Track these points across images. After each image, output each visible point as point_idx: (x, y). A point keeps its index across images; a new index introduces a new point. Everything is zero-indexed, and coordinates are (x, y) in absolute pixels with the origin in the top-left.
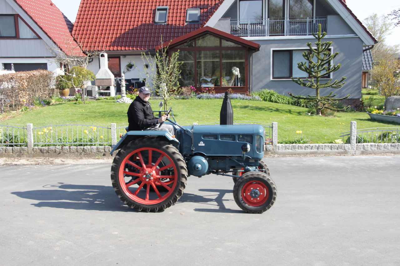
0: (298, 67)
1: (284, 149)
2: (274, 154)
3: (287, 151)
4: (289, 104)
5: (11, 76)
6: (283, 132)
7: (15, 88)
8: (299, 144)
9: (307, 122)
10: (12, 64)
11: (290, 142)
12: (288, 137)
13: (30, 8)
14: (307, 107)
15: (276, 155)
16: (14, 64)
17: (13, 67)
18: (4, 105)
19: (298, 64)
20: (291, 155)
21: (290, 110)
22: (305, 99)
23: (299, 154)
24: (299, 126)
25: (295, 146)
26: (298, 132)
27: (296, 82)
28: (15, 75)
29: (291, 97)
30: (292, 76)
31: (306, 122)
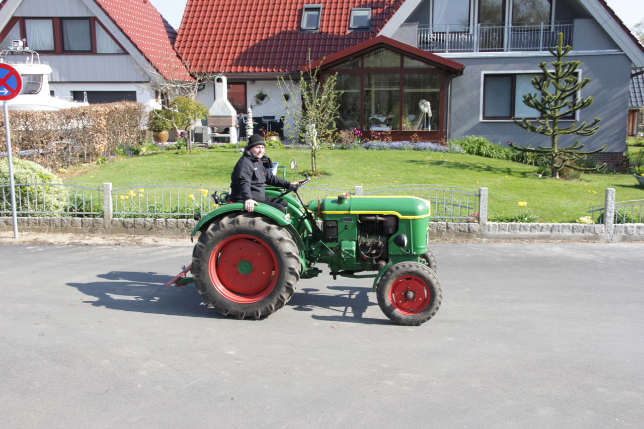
0: (524, 101)
1: (497, 229)
2: (481, 238)
3: (503, 233)
4: (508, 159)
5: (83, 111)
6: (497, 204)
7: (88, 128)
8: (521, 223)
9: (536, 189)
10: (85, 93)
11: (507, 220)
12: (504, 211)
13: (112, 7)
14: (536, 165)
15: (485, 240)
16: (88, 92)
17: (85, 97)
18: (71, 154)
19: (525, 97)
20: (508, 240)
21: (509, 169)
22: (533, 151)
23: (521, 239)
24: (523, 195)
25: (515, 225)
26: (521, 204)
27: (520, 125)
28: (89, 110)
29: (512, 148)
30: (514, 115)
31: (533, 188)
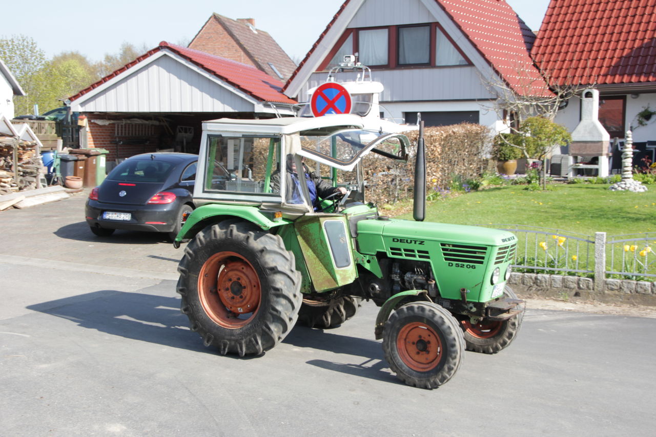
5: (415, 136)
10: (418, 114)
13: (458, 9)
16: (422, 113)
17: (419, 119)
18: (398, 187)
